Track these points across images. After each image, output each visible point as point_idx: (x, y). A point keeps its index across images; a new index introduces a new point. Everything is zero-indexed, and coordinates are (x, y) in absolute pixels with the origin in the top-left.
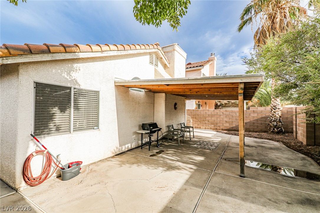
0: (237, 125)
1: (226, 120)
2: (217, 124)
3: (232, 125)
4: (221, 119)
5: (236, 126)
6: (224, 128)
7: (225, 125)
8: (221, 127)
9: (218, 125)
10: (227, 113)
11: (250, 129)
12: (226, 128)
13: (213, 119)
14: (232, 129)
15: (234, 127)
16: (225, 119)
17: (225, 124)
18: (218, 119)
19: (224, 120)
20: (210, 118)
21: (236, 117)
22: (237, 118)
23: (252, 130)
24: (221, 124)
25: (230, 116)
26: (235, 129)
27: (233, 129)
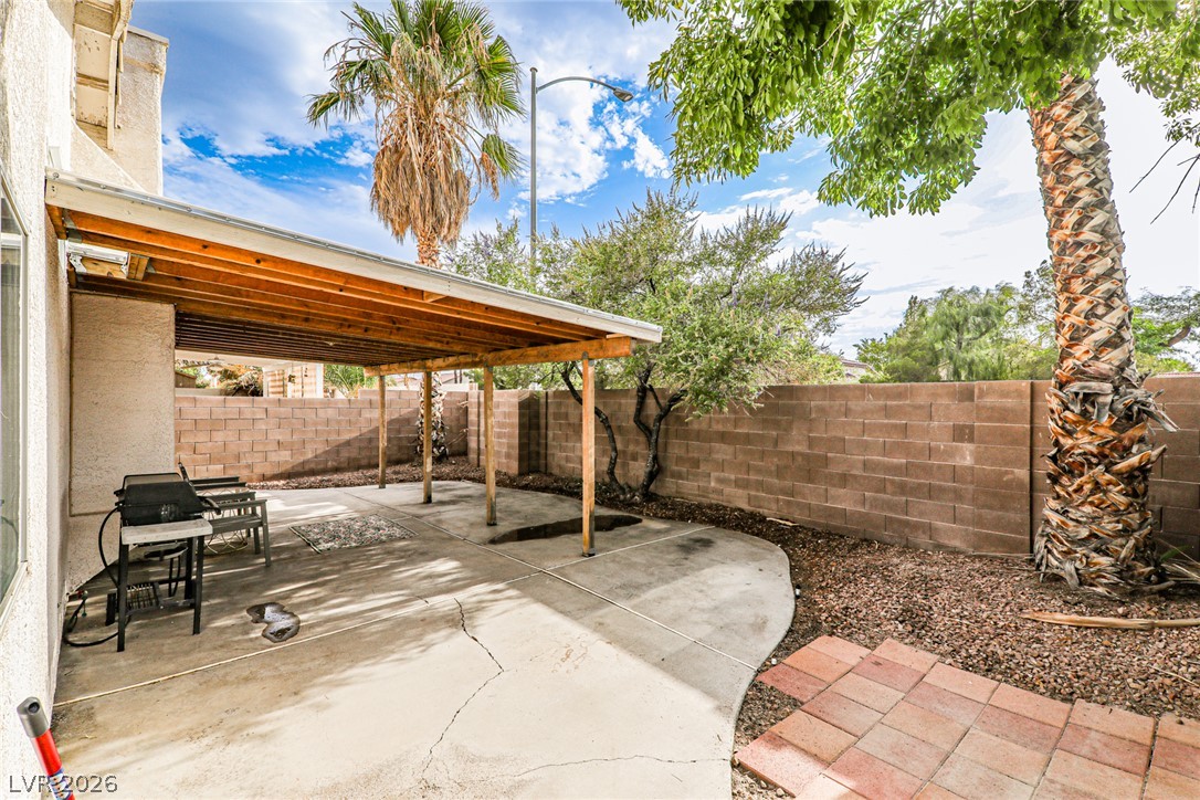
0: (318, 452)
1: (280, 438)
2: (238, 457)
3: (302, 454)
4: (258, 437)
5: (316, 457)
6: (269, 471)
7: (273, 457)
8: (259, 470)
9: (243, 462)
10: (282, 409)
11: (358, 460)
12: (276, 471)
13: (219, 437)
14: (300, 469)
15: (308, 461)
16: (276, 435)
17: (274, 454)
18: (246, 438)
19: (271, 437)
20: (202, 437)
21: (315, 424)
22: (319, 428)
23: (364, 462)
24: (258, 458)
25: (294, 421)
26: (313, 466)
27: (307, 468)
